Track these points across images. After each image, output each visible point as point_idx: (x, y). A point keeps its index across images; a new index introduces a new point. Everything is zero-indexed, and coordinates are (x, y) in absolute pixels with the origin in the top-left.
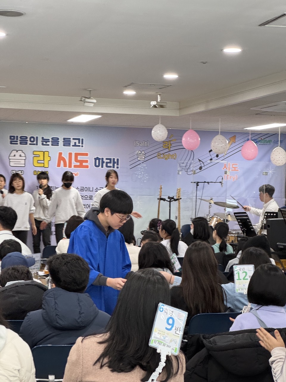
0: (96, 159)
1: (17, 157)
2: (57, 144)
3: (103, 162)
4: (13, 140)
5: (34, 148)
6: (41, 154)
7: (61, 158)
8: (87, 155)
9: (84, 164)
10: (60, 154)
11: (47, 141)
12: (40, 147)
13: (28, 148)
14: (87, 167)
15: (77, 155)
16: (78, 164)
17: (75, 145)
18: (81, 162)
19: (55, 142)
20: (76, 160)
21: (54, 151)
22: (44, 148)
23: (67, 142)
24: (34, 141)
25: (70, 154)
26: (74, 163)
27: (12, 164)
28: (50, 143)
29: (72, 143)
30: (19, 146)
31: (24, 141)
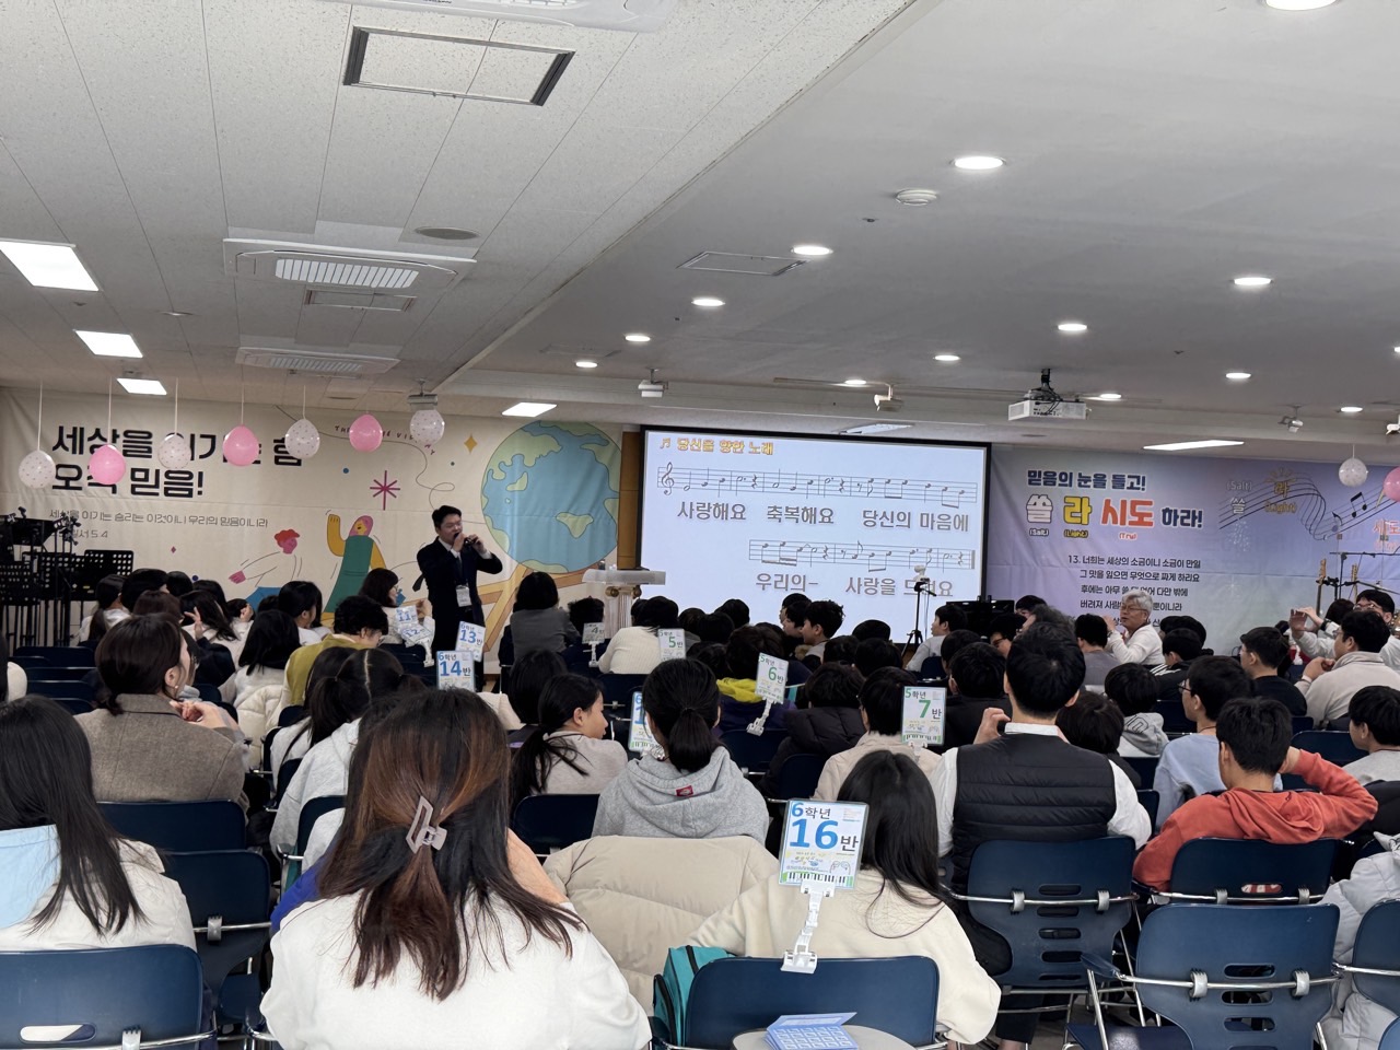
0: (1165, 511)
1: (1039, 506)
2: (1103, 486)
3: (1176, 517)
4: (1033, 478)
5: (1066, 491)
6: (1077, 502)
7: (1108, 509)
8: (1150, 503)
9: (1146, 519)
10: (1108, 502)
11: (1087, 479)
12: (1076, 490)
13: (1058, 491)
14: (1150, 524)
15: (1134, 504)
16: (1136, 519)
17: (1132, 487)
18: (1141, 516)
19: (1100, 481)
20: (1134, 513)
21: (1098, 497)
22: (1082, 492)
23: (1118, 482)
24: (1066, 479)
25: (1124, 503)
26: (1129, 518)
27: (1031, 518)
28: (1091, 484)
29: (1127, 484)
30: (1042, 488)
31: (1050, 479)
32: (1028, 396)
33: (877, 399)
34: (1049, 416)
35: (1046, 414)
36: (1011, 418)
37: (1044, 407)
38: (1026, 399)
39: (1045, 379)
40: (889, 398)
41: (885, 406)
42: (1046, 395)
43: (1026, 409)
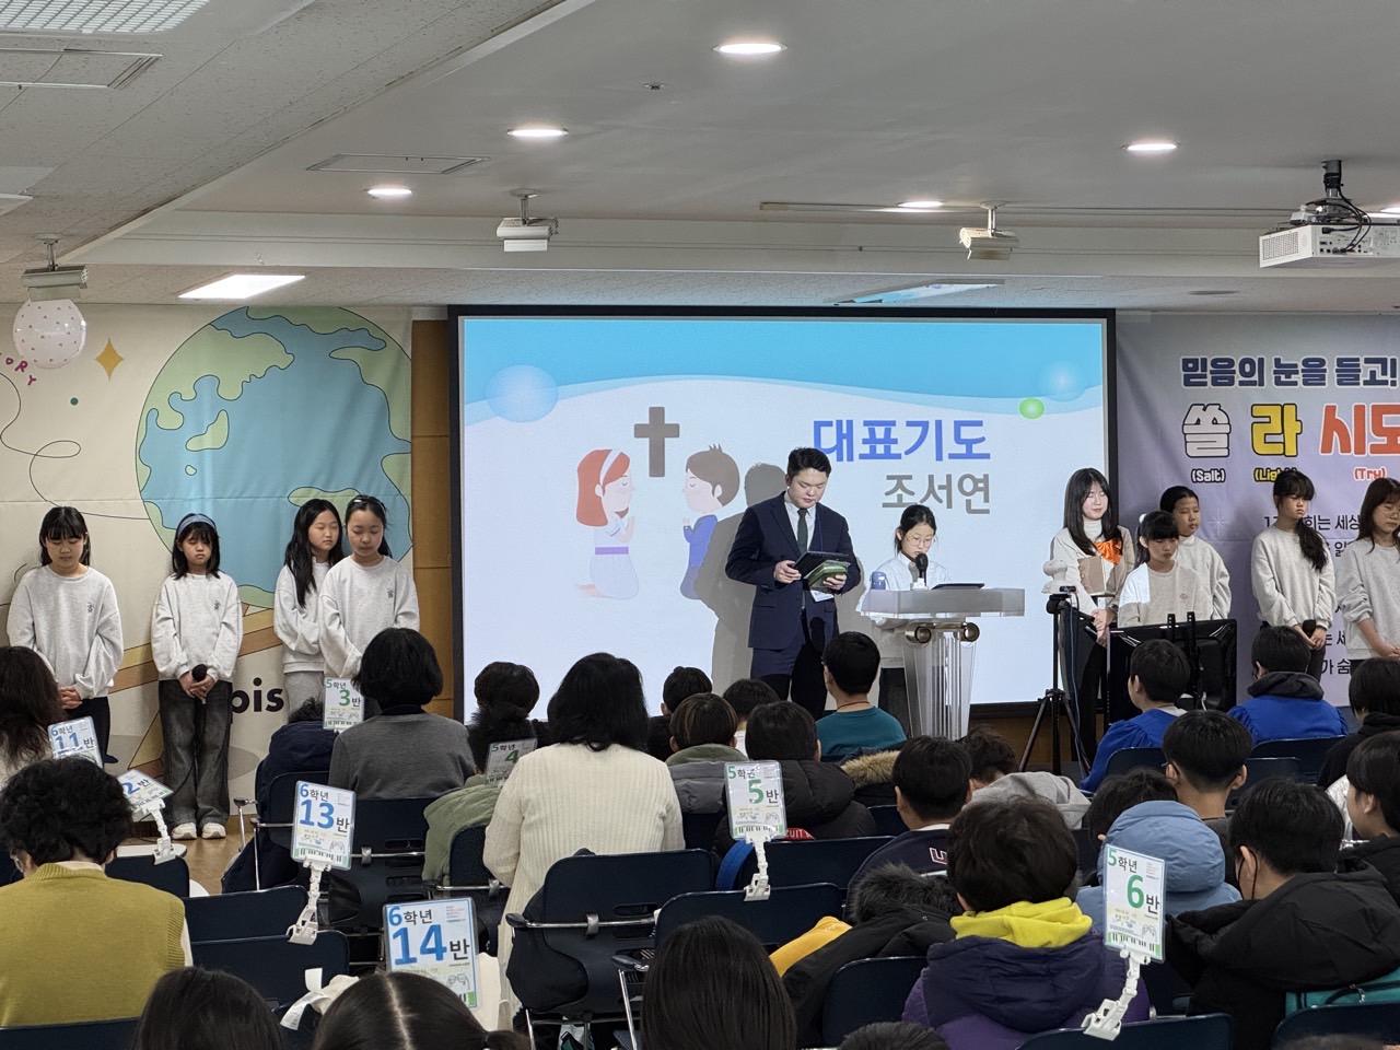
1: (1206, 426)
2: (1321, 381)
4: (1193, 372)
5: (1254, 394)
6: (1275, 413)
7: (1332, 424)
10: (1330, 410)
11: (1290, 370)
12: (1271, 391)
13: (1237, 396)
15: (1379, 411)
16: (1383, 440)
17: (1373, 381)
18: (1393, 434)
19: (1314, 372)
20: (1379, 430)
21: (1312, 401)
22: (1283, 394)
23: (1348, 372)
24: (1252, 371)
25: (1360, 410)
26: (1372, 439)
27: (1193, 450)
28: (1298, 378)
29: (1364, 376)
30: (1210, 392)
31: (1223, 373)
32: (1301, 216)
33: (966, 236)
34: (1356, 254)
35: (1343, 251)
36: (1263, 264)
37: (1340, 238)
38: (1298, 224)
39: (1333, 181)
40: (988, 233)
41: (984, 251)
42: (1339, 213)
43: (1305, 242)
